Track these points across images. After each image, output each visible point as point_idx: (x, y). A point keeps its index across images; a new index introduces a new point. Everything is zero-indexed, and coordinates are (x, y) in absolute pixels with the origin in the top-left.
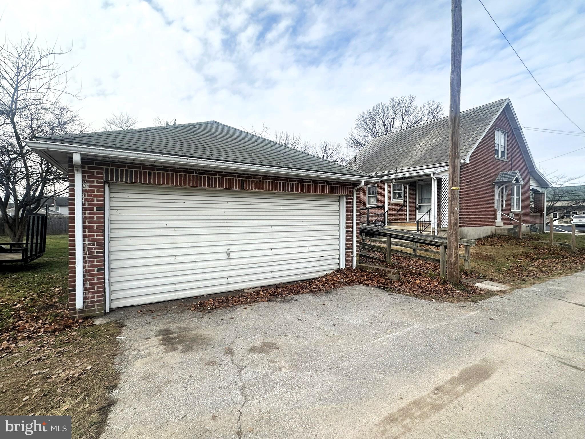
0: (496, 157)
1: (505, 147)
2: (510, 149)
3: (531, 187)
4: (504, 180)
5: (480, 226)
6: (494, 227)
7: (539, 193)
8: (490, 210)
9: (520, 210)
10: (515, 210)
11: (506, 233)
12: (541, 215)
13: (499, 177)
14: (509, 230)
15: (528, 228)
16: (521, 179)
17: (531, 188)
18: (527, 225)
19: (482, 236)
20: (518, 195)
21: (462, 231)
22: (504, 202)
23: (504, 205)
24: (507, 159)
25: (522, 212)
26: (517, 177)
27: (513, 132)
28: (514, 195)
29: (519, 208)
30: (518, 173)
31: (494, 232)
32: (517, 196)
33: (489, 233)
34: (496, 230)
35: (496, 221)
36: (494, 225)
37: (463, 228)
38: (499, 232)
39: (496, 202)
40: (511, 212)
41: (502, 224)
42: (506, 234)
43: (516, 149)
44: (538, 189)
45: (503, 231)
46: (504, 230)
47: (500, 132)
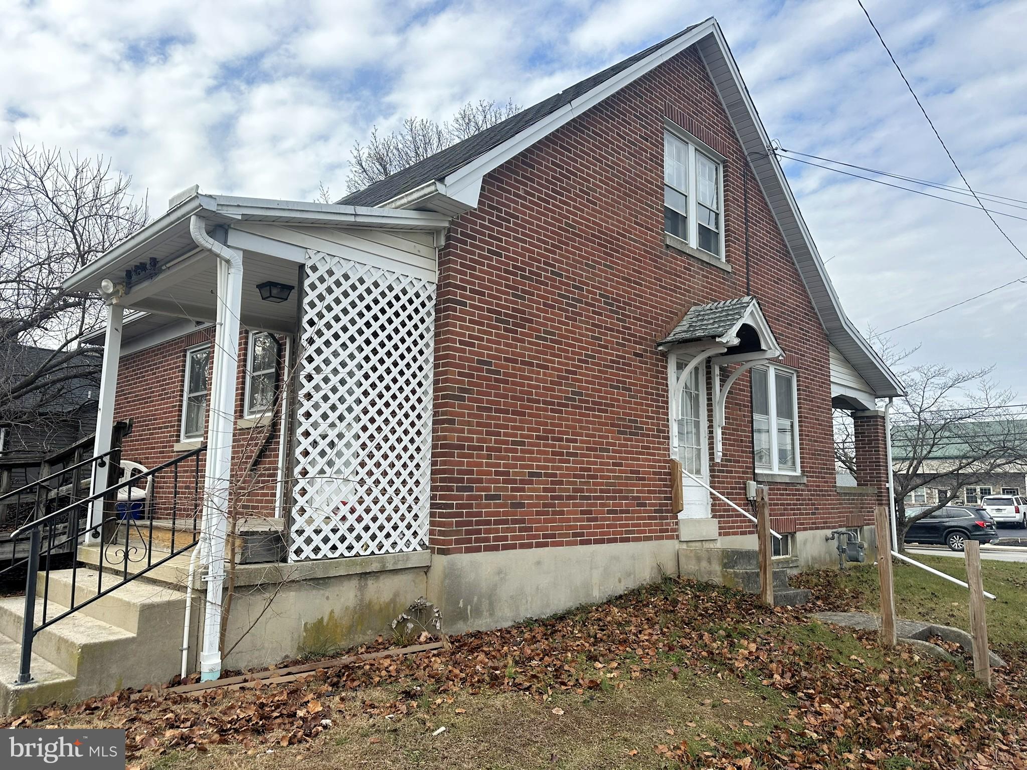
0: (671, 239)
1: (717, 215)
2: (738, 226)
3: (833, 387)
4: (699, 333)
5: (588, 542)
6: (669, 547)
7: (867, 414)
8: (644, 464)
9: (798, 472)
10: (776, 470)
11: (715, 574)
12: (879, 495)
13: (685, 324)
14: (731, 558)
15: (834, 543)
16: (767, 340)
17: (836, 392)
18: (828, 532)
19: (597, 595)
20: (784, 411)
21: (452, 574)
22: (718, 434)
23: (719, 447)
24: (728, 261)
25: (805, 480)
26: (747, 319)
27: (747, 164)
28: (766, 412)
29: (794, 463)
30: (753, 306)
31: (670, 570)
32: (780, 414)
33: (645, 575)
34: (683, 560)
35: (680, 516)
36: (671, 533)
37: (463, 560)
38: (690, 567)
39: (674, 429)
40: (755, 477)
41: (712, 528)
42: (717, 580)
43: (761, 234)
44: (863, 399)
45: (704, 564)
46: (710, 562)
47: (691, 148)
